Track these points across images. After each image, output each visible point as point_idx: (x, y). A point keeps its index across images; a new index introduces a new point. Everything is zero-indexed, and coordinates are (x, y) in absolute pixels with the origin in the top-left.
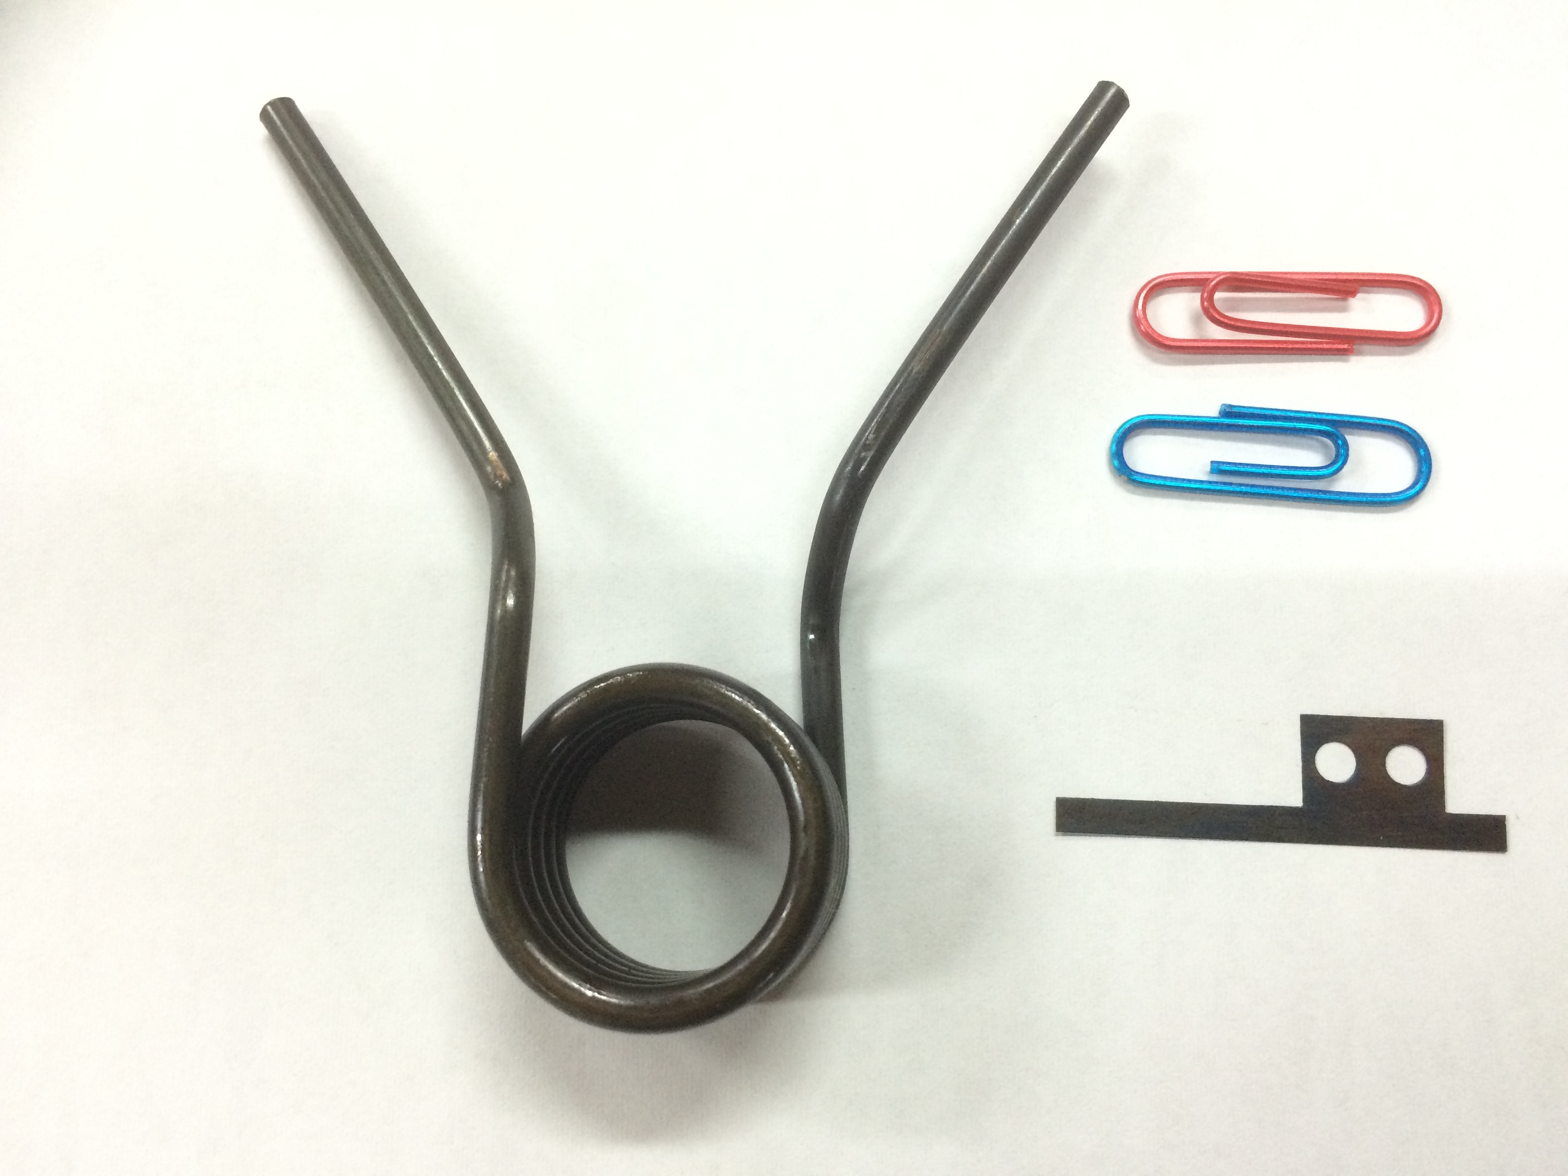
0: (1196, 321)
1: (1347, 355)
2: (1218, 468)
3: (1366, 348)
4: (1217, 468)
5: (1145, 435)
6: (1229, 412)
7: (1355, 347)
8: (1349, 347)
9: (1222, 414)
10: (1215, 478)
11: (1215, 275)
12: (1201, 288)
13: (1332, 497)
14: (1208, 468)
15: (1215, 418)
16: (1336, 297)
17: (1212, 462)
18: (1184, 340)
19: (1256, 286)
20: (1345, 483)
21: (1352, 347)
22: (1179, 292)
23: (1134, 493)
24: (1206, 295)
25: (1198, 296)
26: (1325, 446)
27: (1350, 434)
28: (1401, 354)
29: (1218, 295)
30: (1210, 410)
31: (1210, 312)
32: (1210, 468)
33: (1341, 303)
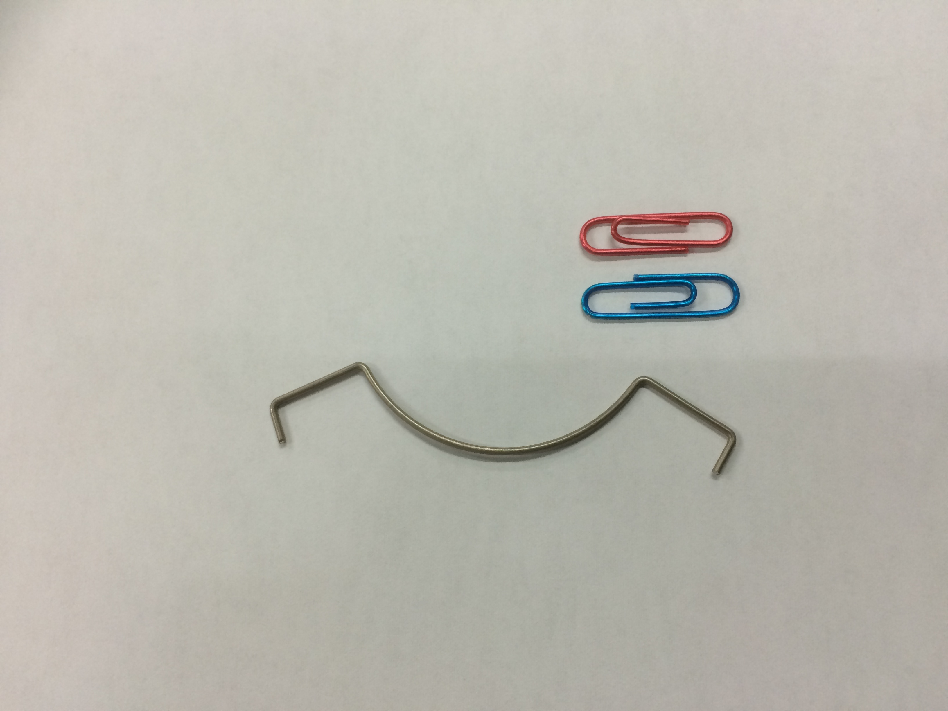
1: (686, 253)
2: (635, 306)
6: (637, 278)
7: (689, 249)
8: (686, 249)
9: (634, 280)
10: (634, 311)
11: (618, 217)
12: (611, 224)
13: (692, 314)
14: (629, 307)
15: (632, 282)
16: (680, 225)
17: (631, 304)
18: (603, 250)
19: (637, 222)
20: (698, 307)
24: (613, 227)
25: (609, 228)
26: (685, 290)
27: (697, 283)
29: (620, 227)
30: (629, 279)
31: (616, 236)
33: (683, 228)
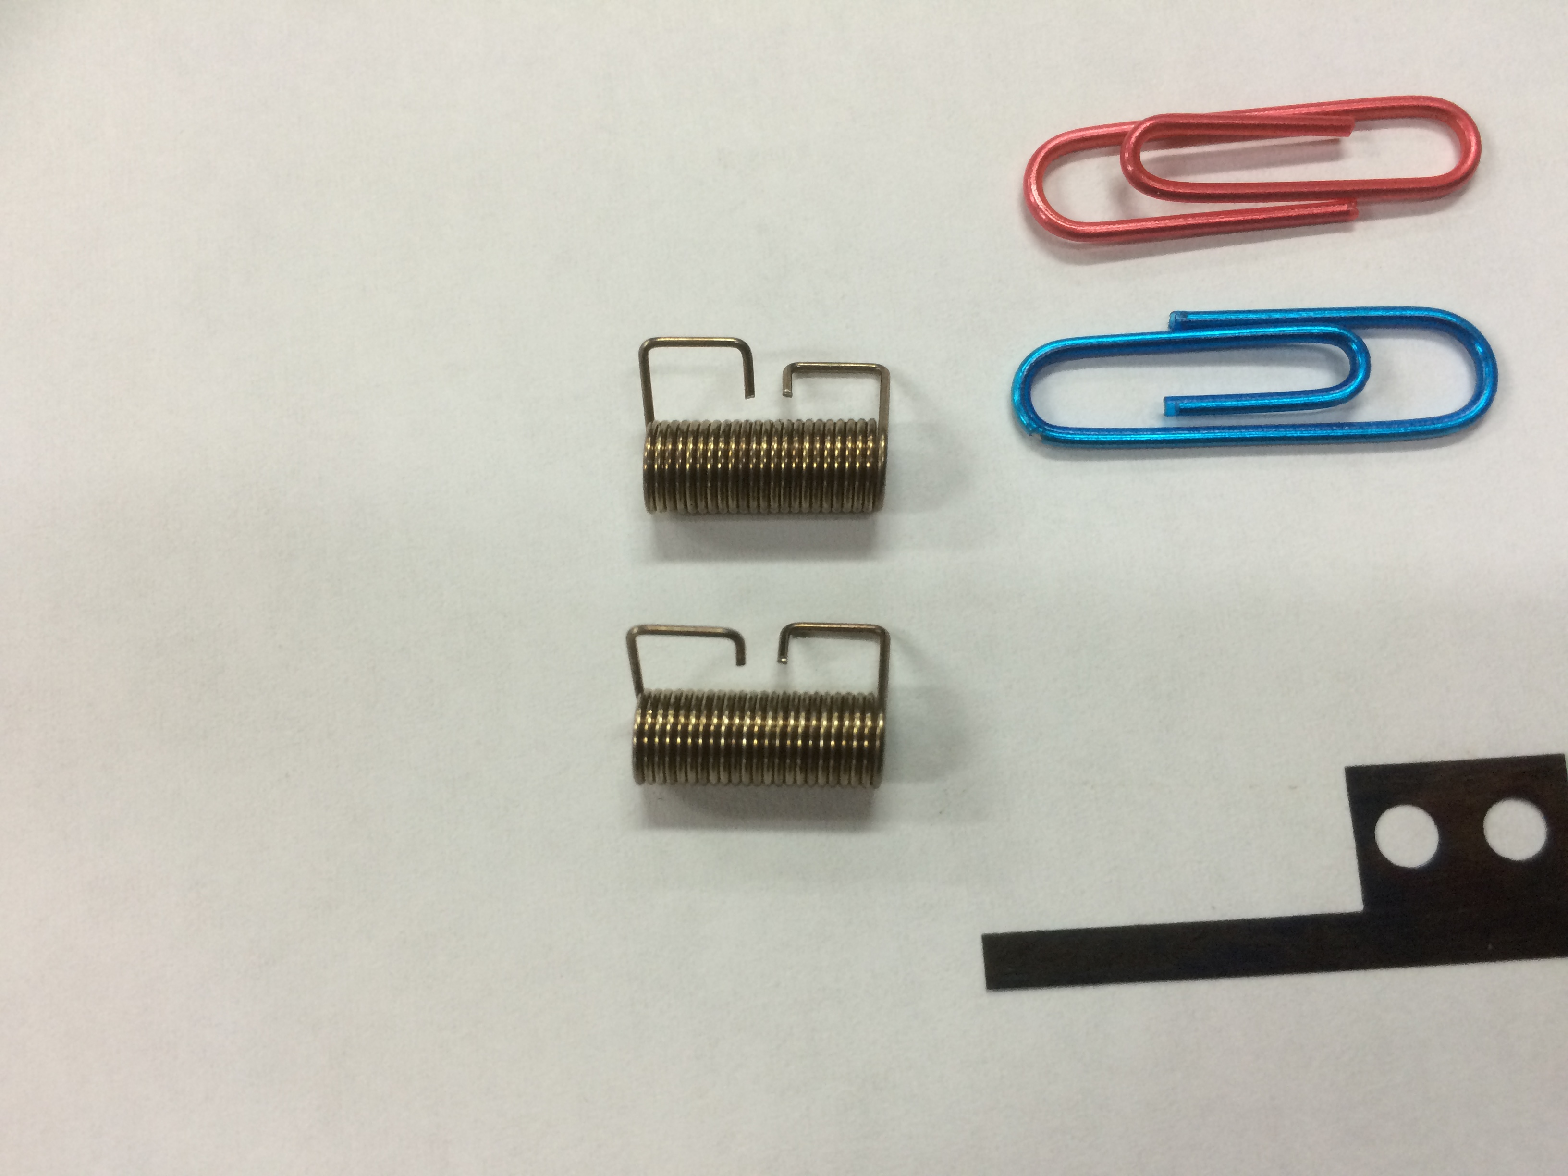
0: (1121, 197)
1: (1348, 220)
2: (1178, 408)
3: (1376, 207)
4: (1176, 407)
5: (1060, 371)
6: (1183, 322)
7: (1359, 208)
8: (1350, 209)
9: (1173, 327)
10: (1173, 422)
11: (1132, 127)
12: (1118, 147)
13: (1354, 432)
14: (1162, 410)
15: (1163, 333)
17: (1166, 399)
19: (1201, 133)
20: (1371, 409)
21: (1354, 207)
22: (1089, 157)
23: (1055, 458)
24: (1127, 155)
25: (1116, 159)
26: (1333, 358)
27: (1369, 336)
28: (1427, 212)
29: (1144, 155)
30: (1156, 323)
31: (1138, 179)
32: (1164, 409)
33: (1331, 148)
